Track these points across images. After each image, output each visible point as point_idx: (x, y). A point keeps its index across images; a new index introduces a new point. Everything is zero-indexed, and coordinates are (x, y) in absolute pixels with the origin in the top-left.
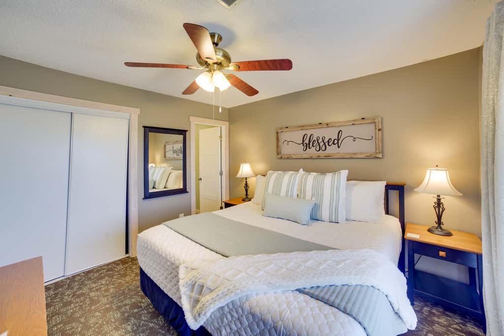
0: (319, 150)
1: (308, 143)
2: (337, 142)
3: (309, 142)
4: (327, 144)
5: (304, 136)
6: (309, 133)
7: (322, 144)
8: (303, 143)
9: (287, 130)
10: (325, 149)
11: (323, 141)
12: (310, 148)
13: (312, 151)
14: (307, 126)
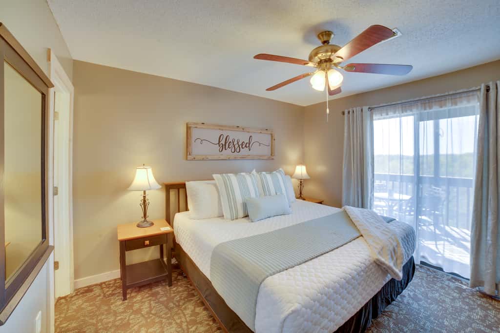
0: (235, 151)
1: (224, 144)
2: (248, 145)
3: (226, 143)
4: (240, 146)
5: (220, 136)
6: (225, 134)
7: (236, 146)
8: (219, 144)
9: (203, 126)
10: (239, 152)
11: (238, 143)
12: (225, 149)
13: (228, 152)
14: (225, 126)
